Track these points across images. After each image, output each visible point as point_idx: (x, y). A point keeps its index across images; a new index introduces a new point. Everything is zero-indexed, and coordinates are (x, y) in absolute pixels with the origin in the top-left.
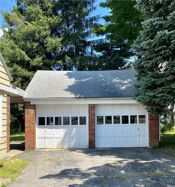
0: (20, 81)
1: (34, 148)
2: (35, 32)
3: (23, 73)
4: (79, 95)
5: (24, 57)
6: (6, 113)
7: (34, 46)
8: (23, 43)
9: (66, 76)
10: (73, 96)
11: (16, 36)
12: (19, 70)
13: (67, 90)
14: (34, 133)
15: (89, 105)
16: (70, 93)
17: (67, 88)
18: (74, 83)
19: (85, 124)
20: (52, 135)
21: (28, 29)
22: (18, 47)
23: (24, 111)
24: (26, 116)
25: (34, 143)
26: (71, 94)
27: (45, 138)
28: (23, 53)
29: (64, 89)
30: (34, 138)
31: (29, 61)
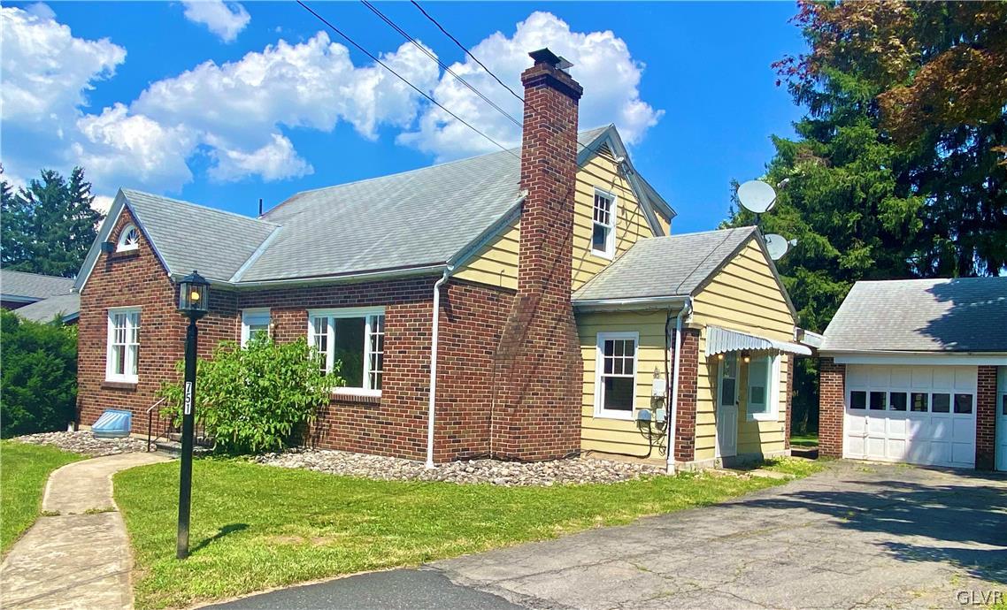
0: (814, 308)
1: (838, 455)
2: (854, 189)
3: (819, 288)
4: (953, 344)
5: (823, 250)
6: (786, 380)
7: (851, 220)
8: (822, 216)
9: (931, 296)
10: (937, 346)
11: (806, 201)
12: (809, 281)
13: (923, 332)
14: (839, 424)
15: (979, 367)
16: (929, 339)
17: (925, 325)
18: (947, 313)
19: (969, 411)
20: (881, 431)
21: (838, 183)
22: (810, 230)
23: (818, 376)
24: (823, 389)
25: (839, 446)
26: (933, 340)
27: (864, 437)
28: (823, 240)
29: (918, 327)
30: (839, 434)
31: (837, 257)
